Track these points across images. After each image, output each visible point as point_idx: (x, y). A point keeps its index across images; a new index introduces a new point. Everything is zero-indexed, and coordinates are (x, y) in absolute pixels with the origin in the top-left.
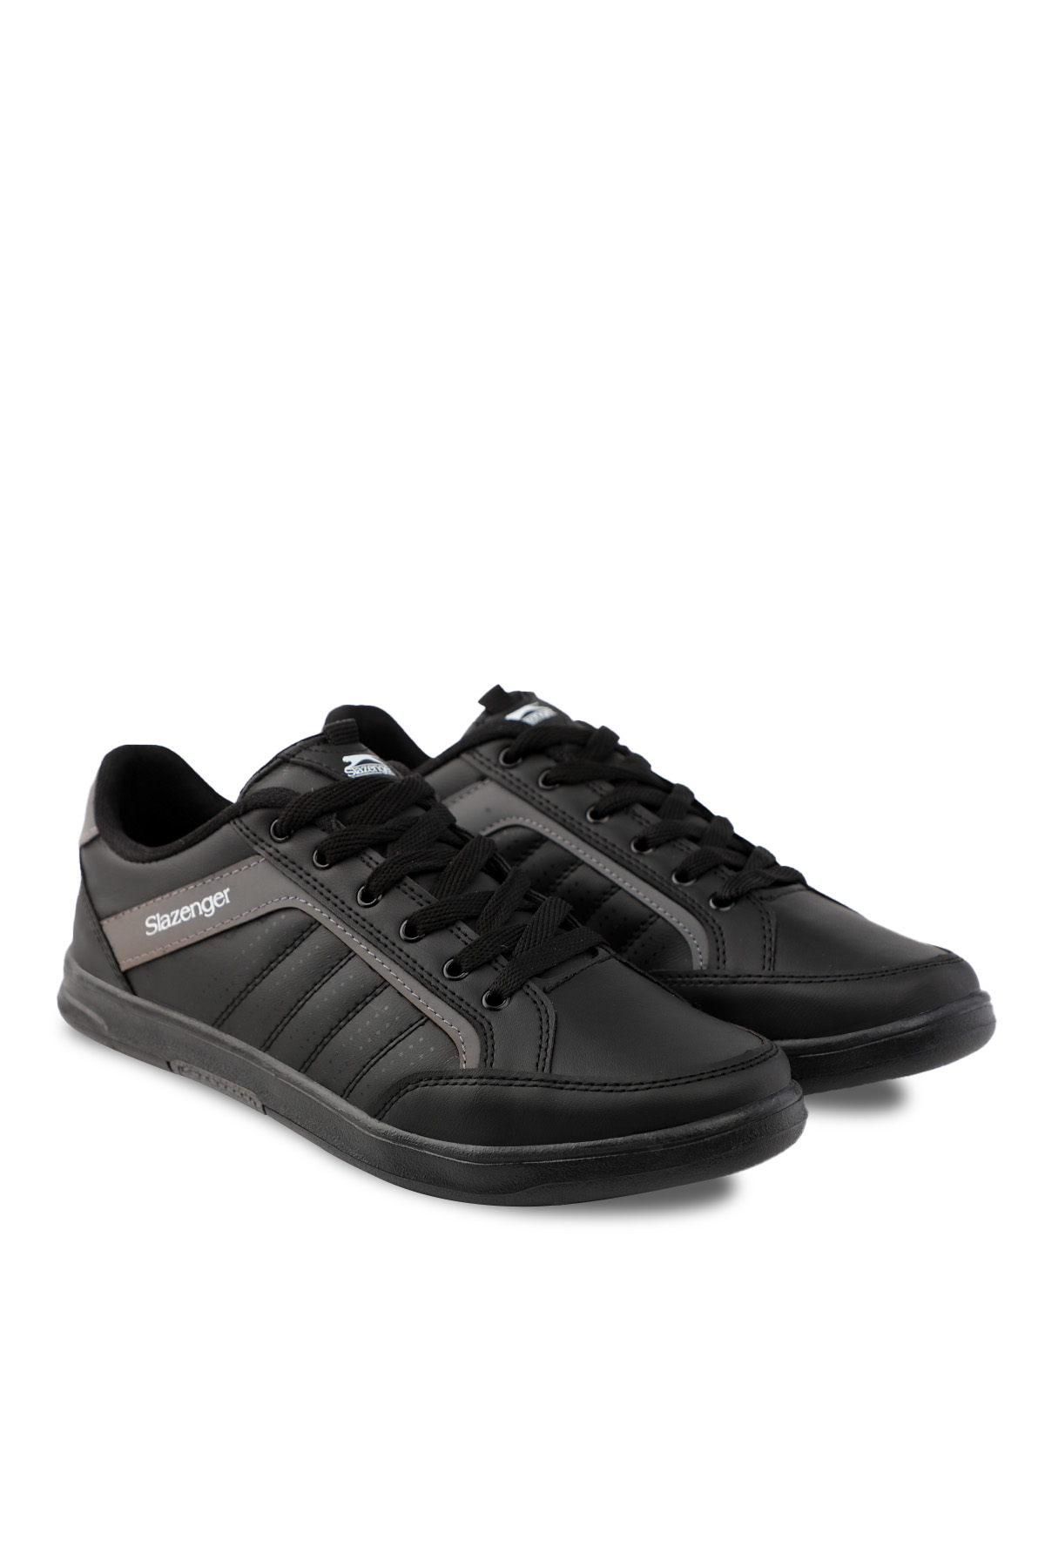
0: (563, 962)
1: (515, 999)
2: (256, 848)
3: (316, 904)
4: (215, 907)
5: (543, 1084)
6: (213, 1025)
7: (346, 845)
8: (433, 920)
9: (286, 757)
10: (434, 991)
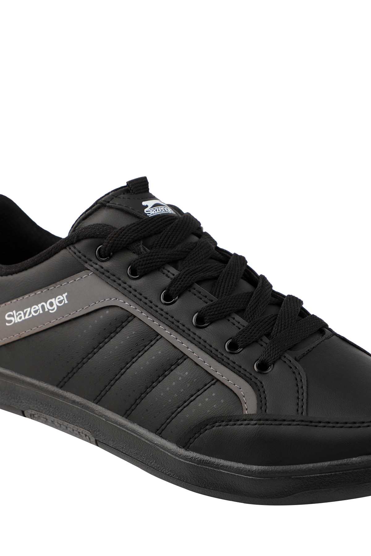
0: (304, 339)
1: (277, 366)
2: (86, 265)
3: (132, 303)
4: (57, 306)
5: (303, 423)
6: (57, 386)
7: (152, 263)
8: (216, 313)
9: (103, 203)
10: (220, 361)
